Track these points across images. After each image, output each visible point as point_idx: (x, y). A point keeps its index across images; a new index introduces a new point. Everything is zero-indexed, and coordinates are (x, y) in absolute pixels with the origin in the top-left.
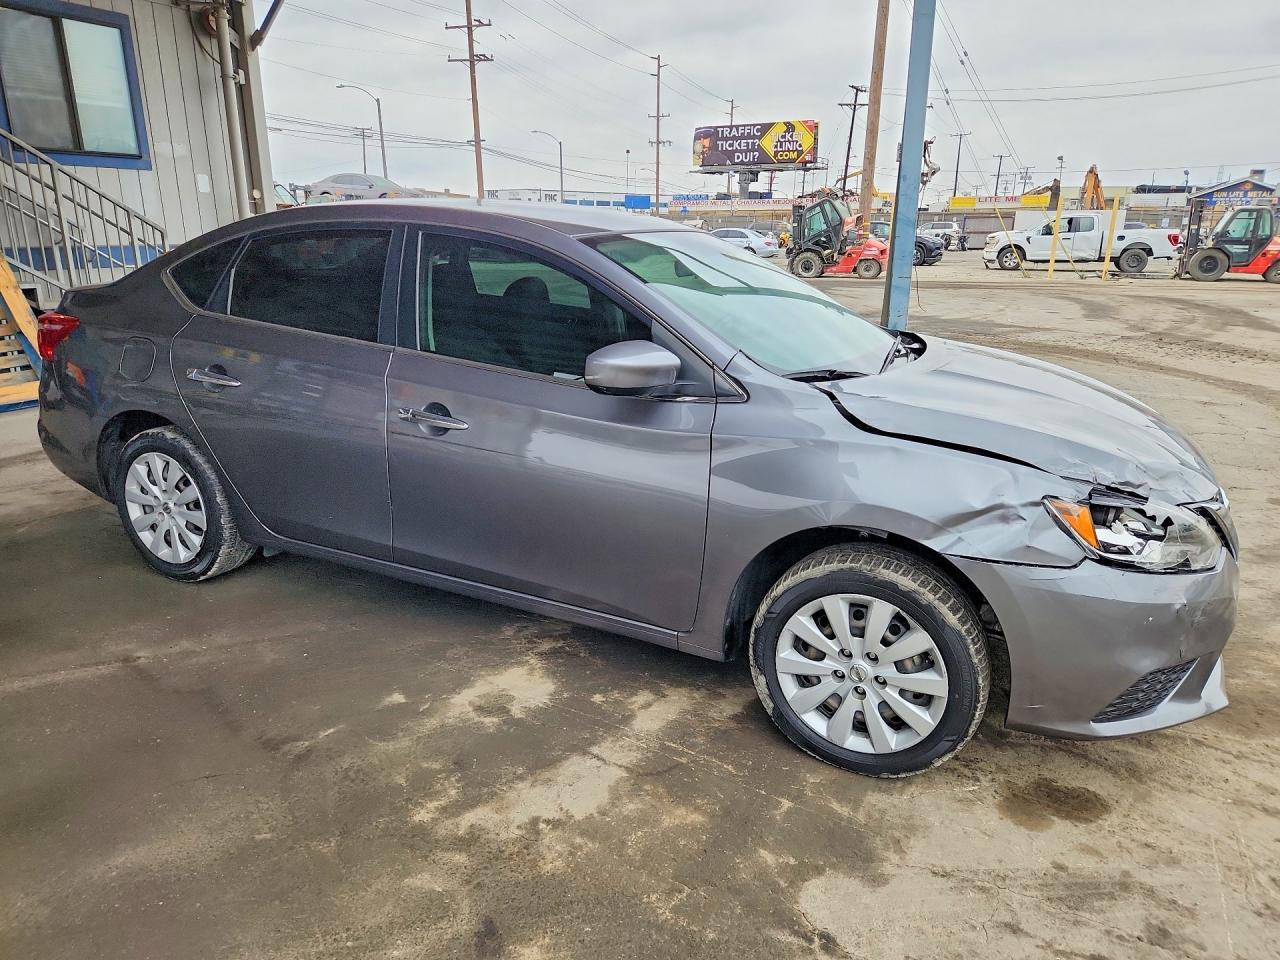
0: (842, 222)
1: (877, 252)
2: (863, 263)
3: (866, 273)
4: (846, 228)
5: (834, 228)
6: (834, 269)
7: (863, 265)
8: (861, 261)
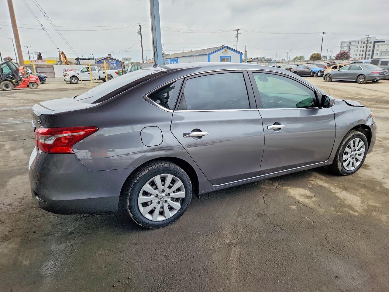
0: (17, 69)
1: (35, 80)
2: (31, 84)
3: (33, 87)
4: (20, 72)
5: (15, 71)
6: (19, 86)
7: (31, 85)
8: (30, 83)
